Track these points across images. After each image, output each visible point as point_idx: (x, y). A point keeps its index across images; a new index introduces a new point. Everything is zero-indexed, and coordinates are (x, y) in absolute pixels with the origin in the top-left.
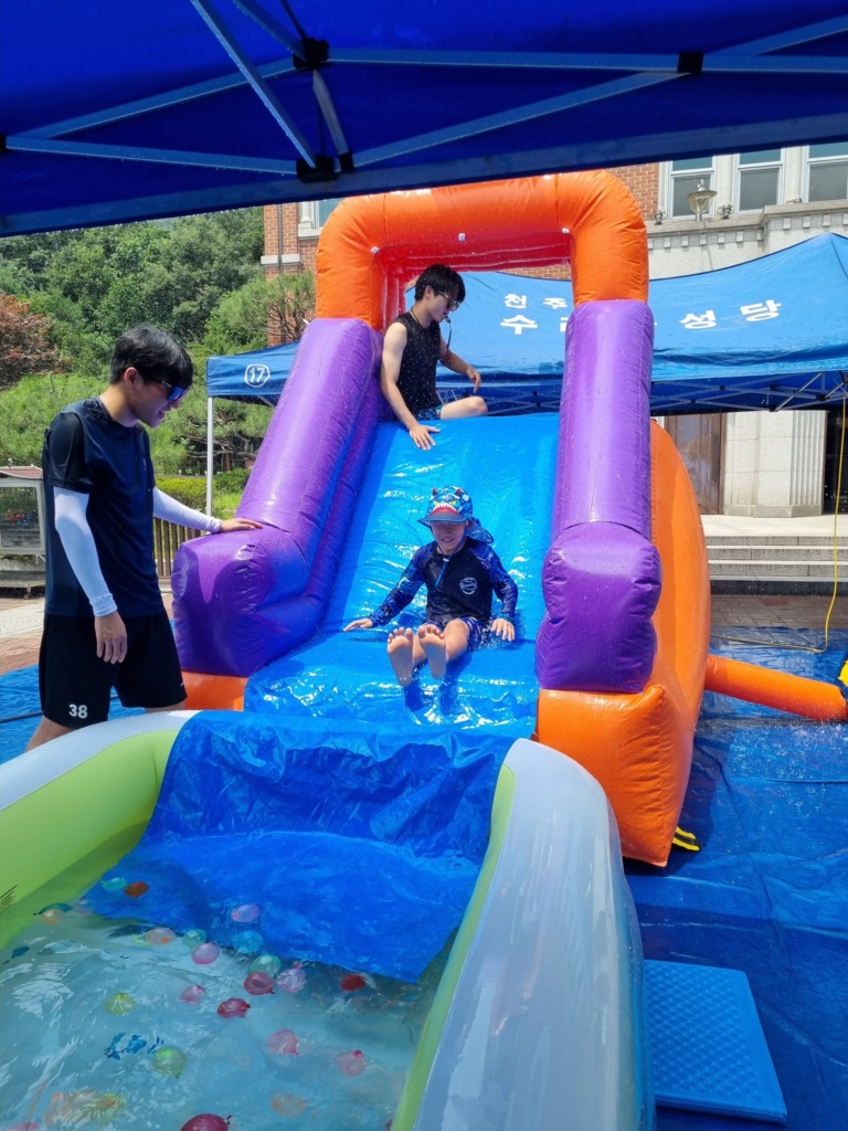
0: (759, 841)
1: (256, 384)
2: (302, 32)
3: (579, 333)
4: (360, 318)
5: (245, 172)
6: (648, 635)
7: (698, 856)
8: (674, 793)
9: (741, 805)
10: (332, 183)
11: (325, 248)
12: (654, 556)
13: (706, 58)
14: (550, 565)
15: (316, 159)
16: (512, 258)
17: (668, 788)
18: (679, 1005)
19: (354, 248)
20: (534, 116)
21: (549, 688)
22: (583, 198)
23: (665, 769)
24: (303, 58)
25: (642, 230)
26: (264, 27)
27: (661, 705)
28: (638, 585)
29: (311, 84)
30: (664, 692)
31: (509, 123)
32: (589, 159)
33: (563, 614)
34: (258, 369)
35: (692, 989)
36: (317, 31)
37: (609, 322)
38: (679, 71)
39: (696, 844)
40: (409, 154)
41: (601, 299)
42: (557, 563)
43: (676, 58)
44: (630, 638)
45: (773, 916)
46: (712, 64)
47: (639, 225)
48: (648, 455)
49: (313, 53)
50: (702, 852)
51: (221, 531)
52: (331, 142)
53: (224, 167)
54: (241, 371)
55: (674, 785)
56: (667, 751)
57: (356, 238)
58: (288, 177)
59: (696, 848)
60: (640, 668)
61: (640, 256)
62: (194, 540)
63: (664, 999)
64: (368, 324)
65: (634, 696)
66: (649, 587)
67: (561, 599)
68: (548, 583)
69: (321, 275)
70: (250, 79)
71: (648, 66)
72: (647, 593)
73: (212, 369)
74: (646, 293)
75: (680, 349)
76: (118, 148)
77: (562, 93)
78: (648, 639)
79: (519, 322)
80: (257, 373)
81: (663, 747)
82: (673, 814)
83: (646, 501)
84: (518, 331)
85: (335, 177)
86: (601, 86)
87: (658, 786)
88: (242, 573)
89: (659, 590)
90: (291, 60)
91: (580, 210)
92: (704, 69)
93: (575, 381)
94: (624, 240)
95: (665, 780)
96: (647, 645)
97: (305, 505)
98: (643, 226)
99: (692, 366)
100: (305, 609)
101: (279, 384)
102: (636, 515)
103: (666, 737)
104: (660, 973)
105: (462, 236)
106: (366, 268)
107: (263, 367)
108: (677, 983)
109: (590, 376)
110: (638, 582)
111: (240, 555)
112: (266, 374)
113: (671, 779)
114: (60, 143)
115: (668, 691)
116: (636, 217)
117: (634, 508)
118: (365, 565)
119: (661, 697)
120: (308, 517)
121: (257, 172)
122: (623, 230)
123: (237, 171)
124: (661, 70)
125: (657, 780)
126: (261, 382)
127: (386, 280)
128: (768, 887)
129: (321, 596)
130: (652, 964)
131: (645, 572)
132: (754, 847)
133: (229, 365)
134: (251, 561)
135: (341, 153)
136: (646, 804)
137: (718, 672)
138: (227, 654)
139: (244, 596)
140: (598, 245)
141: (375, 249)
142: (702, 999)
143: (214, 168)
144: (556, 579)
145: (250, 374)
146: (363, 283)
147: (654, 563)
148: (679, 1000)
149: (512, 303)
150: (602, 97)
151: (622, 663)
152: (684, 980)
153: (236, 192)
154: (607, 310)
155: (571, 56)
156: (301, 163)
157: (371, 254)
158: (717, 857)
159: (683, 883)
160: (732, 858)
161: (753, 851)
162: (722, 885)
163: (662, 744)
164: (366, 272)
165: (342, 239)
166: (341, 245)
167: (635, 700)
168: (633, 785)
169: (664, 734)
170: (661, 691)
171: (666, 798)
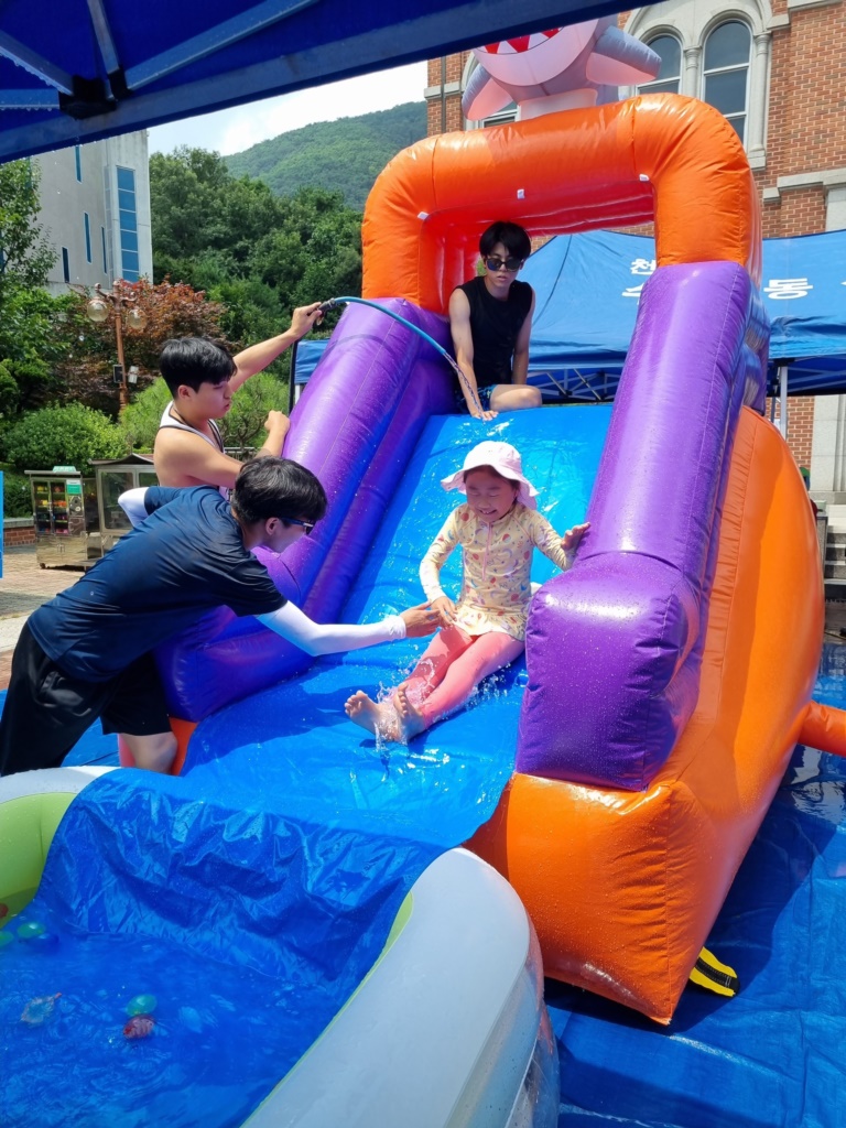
4: (405, 297)
8: (684, 928)
11: (372, 218)
17: (678, 919)
19: (400, 214)
21: (523, 772)
22: (665, 135)
23: (674, 895)
25: (743, 171)
27: (668, 812)
28: (639, 649)
30: (674, 793)
33: (542, 682)
37: (691, 289)
39: (731, 987)
44: (625, 719)
47: (739, 164)
50: (737, 998)
56: (678, 872)
57: (402, 203)
58: (56, 112)
59: (730, 992)
60: (645, 760)
61: (739, 203)
64: (416, 304)
65: (632, 796)
66: (656, 652)
67: (539, 660)
69: (366, 248)
72: (653, 660)
81: (672, 866)
87: (662, 917)
89: (676, 655)
91: (662, 151)
94: (718, 185)
95: (675, 909)
96: (654, 729)
103: (679, 852)
105: (520, 193)
106: (413, 238)
110: (641, 644)
113: (681, 908)
115: (685, 790)
119: (670, 799)
122: (716, 173)
125: (661, 910)
127: (443, 251)
131: (652, 631)
135: (110, 71)
136: (642, 941)
140: (684, 194)
141: (423, 215)
144: (536, 633)
146: (409, 255)
147: (668, 620)
149: (640, 270)
151: (616, 751)
154: (695, 273)
157: (420, 220)
158: (756, 1009)
159: (690, 1049)
160: (774, 1015)
161: (808, 1009)
162: (745, 1062)
163: (672, 861)
164: (415, 243)
165: (387, 206)
166: (385, 212)
167: (635, 799)
168: (626, 915)
169: (672, 849)
170: (669, 792)
171: (675, 934)
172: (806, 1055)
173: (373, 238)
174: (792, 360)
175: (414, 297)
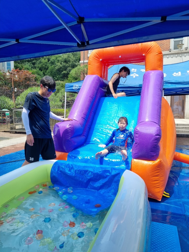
0: (184, 196)
1: (75, 89)
2: (79, 15)
3: (146, 77)
4: (97, 75)
5: (67, 45)
6: (158, 147)
7: (169, 199)
8: (163, 184)
9: (181, 187)
10: (85, 47)
11: (90, 60)
12: (159, 129)
13: (167, 17)
14: (135, 131)
15: (82, 42)
16: (132, 61)
17: (162, 183)
18: (160, 233)
19: (96, 60)
20: (128, 32)
21: (134, 159)
22: (148, 47)
23: (161, 178)
24: (79, 21)
25: (162, 54)
26: (69, 15)
27: (160, 163)
28: (155, 136)
29: (81, 26)
30: (161, 160)
31: (123, 33)
32: (141, 41)
33: (138, 142)
34: (76, 86)
35: (163, 229)
36: (82, 15)
37: (153, 75)
38: (161, 20)
39: (169, 196)
40: (101, 41)
41: (152, 70)
42: (137, 130)
43: (160, 18)
44: (153, 148)
45: (185, 214)
46: (169, 19)
47: (161, 53)
48: (161, 106)
49: (81, 20)
50: (170, 198)
51: (64, 121)
52: (85, 39)
53: (62, 45)
54: (72, 86)
55: (163, 182)
56: (161, 174)
57: (97, 57)
58: (75, 46)
59: (169, 197)
60: (156, 155)
61: (161, 60)
62: (58, 123)
63: (156, 231)
64: (99, 76)
66: (158, 136)
67: (137, 138)
68: (135, 135)
69: (89, 65)
70: (65, 27)
71: (154, 19)
72: (157, 138)
73: (66, 86)
74: (162, 68)
75: (172, 81)
76: (41, 41)
77: (135, 26)
78: (158, 148)
79: (135, 75)
80: (76, 87)
81: (161, 173)
82: (163, 189)
83: (160, 116)
84: (134, 77)
85: (85, 46)
86: (144, 24)
87: (159, 182)
88: (68, 130)
89: (161, 137)
90: (76, 21)
91: (147, 50)
92: (167, 20)
93: (145, 89)
94: (157, 57)
96: (157, 150)
97: (82, 115)
98: (162, 53)
99: (175, 85)
100: (82, 138)
101: (79, 89)
102: (157, 120)
103: (161, 171)
104: (156, 225)
105: (120, 56)
106: (99, 64)
107: (77, 85)
108: (160, 228)
109: (148, 88)
110: (155, 135)
111: (68, 127)
112: (78, 87)
113: (162, 181)
114: (29, 40)
115: (162, 160)
116: (160, 51)
117: (157, 118)
118: (96, 129)
119: (160, 161)
120: (84, 118)
121: (69, 46)
122: (157, 54)
123: (65, 45)
124: (157, 20)
125: (159, 181)
126: (76, 89)
127: (103, 66)
128: (185, 207)
129: (85, 135)
130: (155, 223)
131: (157, 133)
132: (183, 197)
133: (70, 85)
134: (70, 128)
135: (86, 41)
136: (156, 186)
137: (178, 156)
138: (65, 148)
139: (68, 135)
140: (151, 58)
141: (101, 60)
142: (166, 232)
143: (60, 45)
144: (136, 134)
145: (74, 87)
146: (98, 67)
147: (159, 131)
148: (160, 232)
149: (133, 71)
150: (144, 27)
151: (151, 154)
152: (162, 227)
153: (65, 50)
154: (153, 72)
155: (137, 18)
156: (78, 43)
158: (173, 199)
159: (165, 205)
160: (177, 200)
161: (182, 198)
162: (174, 206)
163: (161, 172)
164: (99, 65)
165: (94, 58)
167: (154, 162)
168: (153, 182)
169: (161, 170)
170: (160, 160)
171: (161, 185)
172: (184, 205)
174: (165, 89)
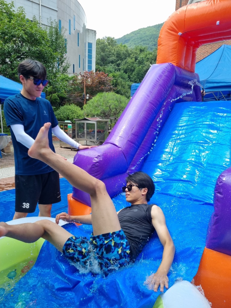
4: (171, 62)
19: (172, 34)
57: (172, 30)
64: (175, 65)
97: (130, 137)
105: (218, 23)
127: (185, 47)
133: (137, 86)
134: (97, 162)
146: (174, 48)
157: (179, 35)
164: (176, 44)
166: (167, 33)
173: (161, 43)
175: (174, 63)
